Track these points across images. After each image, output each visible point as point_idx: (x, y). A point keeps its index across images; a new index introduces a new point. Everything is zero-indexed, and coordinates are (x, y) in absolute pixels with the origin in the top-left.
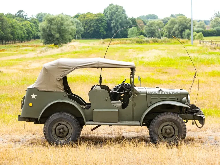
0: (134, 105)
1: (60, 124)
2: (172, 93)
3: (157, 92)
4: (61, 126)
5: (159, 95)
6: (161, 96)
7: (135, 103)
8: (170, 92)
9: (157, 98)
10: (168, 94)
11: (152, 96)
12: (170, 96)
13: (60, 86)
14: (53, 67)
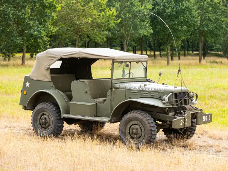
0: (112, 100)
1: (43, 114)
2: (154, 90)
3: (137, 88)
4: (45, 116)
5: (139, 91)
6: (141, 92)
7: (113, 98)
8: (152, 89)
9: (137, 94)
10: (150, 90)
11: (131, 91)
12: (152, 93)
13: (47, 76)
14: (43, 55)
